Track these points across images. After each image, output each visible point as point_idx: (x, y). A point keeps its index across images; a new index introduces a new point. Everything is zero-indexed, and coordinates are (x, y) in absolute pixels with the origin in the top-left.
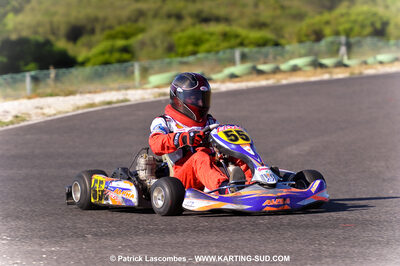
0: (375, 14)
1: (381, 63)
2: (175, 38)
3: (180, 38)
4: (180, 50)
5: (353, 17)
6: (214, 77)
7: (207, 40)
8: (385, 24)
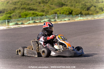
0: (70, 9)
1: (65, 20)
2: (21, 14)
3: (22, 14)
4: (22, 17)
5: (64, 10)
6: (25, 24)
7: (29, 15)
8: (72, 11)
